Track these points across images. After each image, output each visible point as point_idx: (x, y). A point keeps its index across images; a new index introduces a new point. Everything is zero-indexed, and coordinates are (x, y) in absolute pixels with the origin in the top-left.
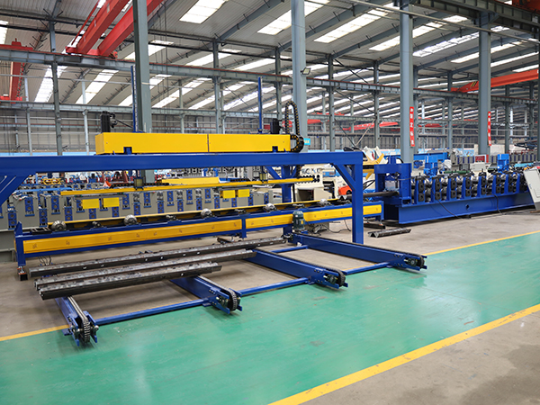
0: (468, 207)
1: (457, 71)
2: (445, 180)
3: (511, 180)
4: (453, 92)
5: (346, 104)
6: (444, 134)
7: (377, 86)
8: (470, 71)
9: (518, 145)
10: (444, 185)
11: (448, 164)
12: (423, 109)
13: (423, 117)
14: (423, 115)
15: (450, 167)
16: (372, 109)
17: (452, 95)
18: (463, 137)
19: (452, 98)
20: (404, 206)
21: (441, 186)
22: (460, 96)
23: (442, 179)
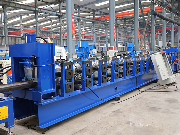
0: (116, 88)
1: (97, 10)
2: (96, 63)
3: (144, 61)
4: (95, 20)
5: (49, 24)
6: (92, 40)
7: (60, 13)
8: (102, 11)
9: (121, 45)
10: (95, 69)
11: (95, 51)
12: (83, 28)
13: (83, 30)
14: (83, 29)
15: (96, 53)
16: (58, 24)
17: (95, 21)
18: (99, 41)
19: (95, 22)
20: (44, 102)
21: (92, 70)
22: (98, 21)
23: (93, 63)
